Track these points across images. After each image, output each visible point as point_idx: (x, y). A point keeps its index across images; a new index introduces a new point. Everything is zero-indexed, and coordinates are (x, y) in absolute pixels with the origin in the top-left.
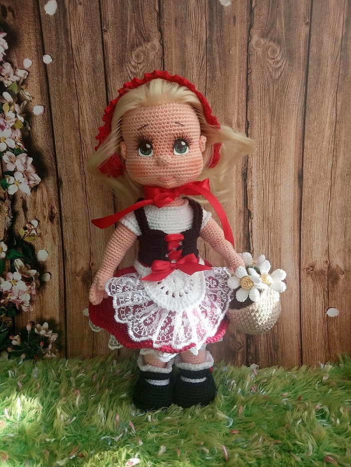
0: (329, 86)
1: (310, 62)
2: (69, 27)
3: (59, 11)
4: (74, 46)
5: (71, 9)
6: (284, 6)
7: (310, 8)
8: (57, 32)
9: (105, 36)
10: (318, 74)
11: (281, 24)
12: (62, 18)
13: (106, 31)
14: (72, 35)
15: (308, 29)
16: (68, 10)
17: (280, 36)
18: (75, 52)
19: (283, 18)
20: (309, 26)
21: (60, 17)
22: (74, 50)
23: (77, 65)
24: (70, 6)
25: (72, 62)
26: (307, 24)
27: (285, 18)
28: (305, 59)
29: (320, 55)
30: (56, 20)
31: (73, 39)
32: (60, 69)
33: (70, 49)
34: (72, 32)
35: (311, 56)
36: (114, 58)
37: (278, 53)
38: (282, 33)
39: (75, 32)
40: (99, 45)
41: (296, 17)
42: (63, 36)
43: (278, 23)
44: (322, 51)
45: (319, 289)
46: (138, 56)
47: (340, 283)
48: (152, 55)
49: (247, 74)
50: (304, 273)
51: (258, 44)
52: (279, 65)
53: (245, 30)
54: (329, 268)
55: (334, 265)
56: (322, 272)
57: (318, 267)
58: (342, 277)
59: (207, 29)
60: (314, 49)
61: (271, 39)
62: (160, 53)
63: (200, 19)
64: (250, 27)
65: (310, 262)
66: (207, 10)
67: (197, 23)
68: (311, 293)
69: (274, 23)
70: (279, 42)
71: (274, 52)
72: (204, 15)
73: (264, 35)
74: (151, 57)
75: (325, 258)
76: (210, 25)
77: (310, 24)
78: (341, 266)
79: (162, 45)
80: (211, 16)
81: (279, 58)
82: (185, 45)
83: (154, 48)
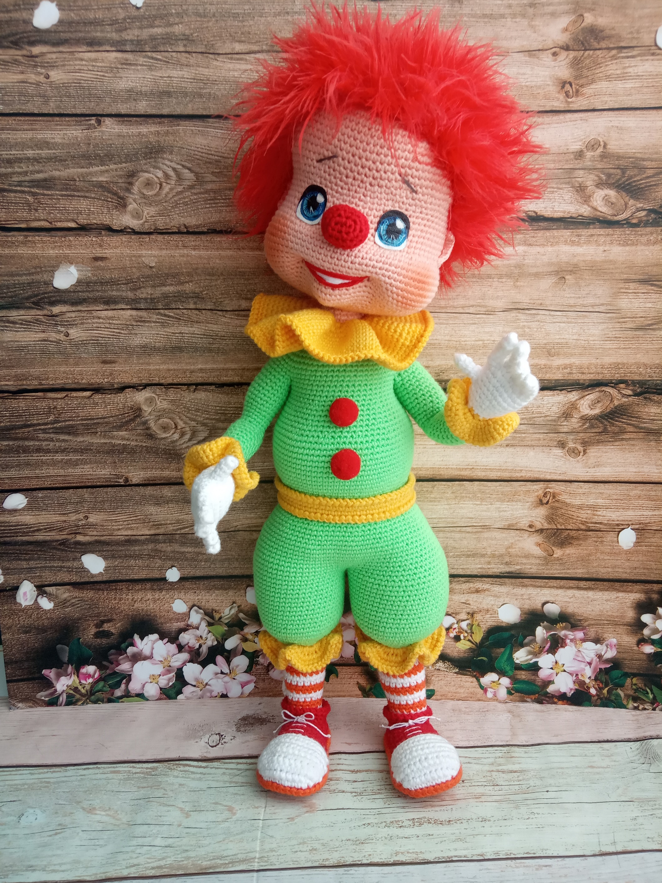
0: (206, 71)
1: (165, 111)
2: (123, 538)
3: (99, 551)
4: (152, 532)
5: (95, 533)
6: (72, 168)
7: (74, 118)
8: (131, 556)
9: (135, 481)
10: (185, 94)
11: (102, 172)
12: (109, 548)
13: (127, 480)
14: (134, 533)
15: (108, 121)
16: (96, 538)
17: (121, 173)
18: (161, 531)
19: (91, 169)
20: (102, 119)
21: (108, 551)
22: (157, 531)
23: (181, 529)
24: (91, 533)
25: (178, 536)
26: (99, 123)
27: (91, 165)
28: (160, 123)
29: (152, 93)
30: (113, 557)
31: (141, 533)
32: (188, 555)
33: (157, 537)
34: (129, 533)
35: (154, 112)
36: (168, 468)
37: (151, 175)
38: (116, 170)
39: (131, 529)
40: (149, 490)
41: (89, 144)
42: (136, 548)
43: (101, 179)
44: (144, 89)
45: (613, 68)
46: (165, 428)
47: (602, 21)
48: (162, 404)
49: (188, 233)
50: (578, 103)
51: (137, 215)
52: (172, 173)
53: (116, 239)
54: (566, 48)
55: (563, 38)
56: (576, 64)
57: (565, 73)
58: (589, 19)
59: (116, 307)
60: (142, 107)
61: (128, 190)
62: (158, 390)
63: (101, 320)
64: (110, 230)
65: (553, 89)
66: (86, 309)
67: (107, 325)
68: (620, 85)
69: (100, 185)
70: (132, 175)
71: (148, 184)
72: (95, 314)
73: (122, 204)
74: (165, 405)
75: (547, 58)
76: (109, 302)
77: (99, 117)
78: (564, 21)
79: (145, 386)
80: (95, 301)
81: (160, 174)
82: (144, 347)
83: (150, 401)
